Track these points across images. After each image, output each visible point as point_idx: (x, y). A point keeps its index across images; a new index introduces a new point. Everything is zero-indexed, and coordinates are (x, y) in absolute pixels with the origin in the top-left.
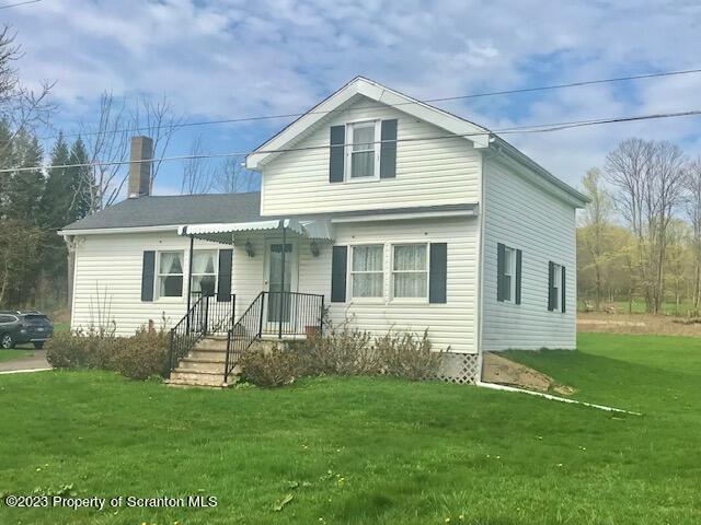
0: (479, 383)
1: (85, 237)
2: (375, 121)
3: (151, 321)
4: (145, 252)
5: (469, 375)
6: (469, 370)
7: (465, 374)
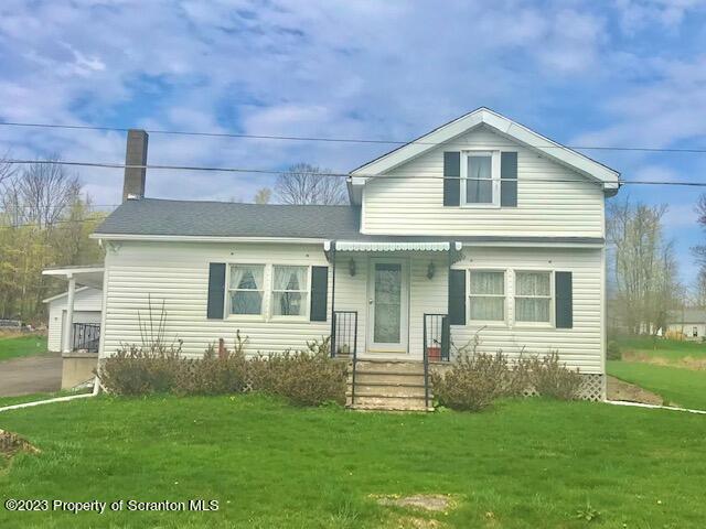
0: (606, 401)
1: (121, 243)
2: (492, 151)
3: (221, 341)
4: (211, 264)
5: (596, 393)
6: (596, 389)
7: (593, 393)
